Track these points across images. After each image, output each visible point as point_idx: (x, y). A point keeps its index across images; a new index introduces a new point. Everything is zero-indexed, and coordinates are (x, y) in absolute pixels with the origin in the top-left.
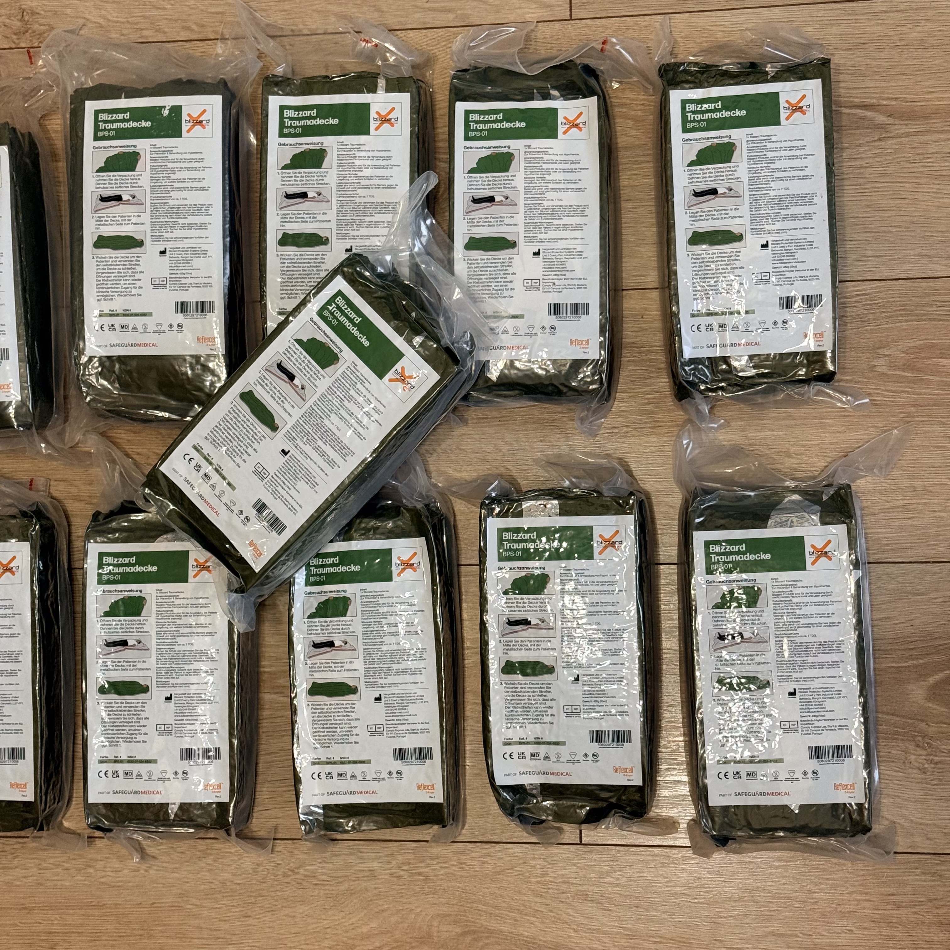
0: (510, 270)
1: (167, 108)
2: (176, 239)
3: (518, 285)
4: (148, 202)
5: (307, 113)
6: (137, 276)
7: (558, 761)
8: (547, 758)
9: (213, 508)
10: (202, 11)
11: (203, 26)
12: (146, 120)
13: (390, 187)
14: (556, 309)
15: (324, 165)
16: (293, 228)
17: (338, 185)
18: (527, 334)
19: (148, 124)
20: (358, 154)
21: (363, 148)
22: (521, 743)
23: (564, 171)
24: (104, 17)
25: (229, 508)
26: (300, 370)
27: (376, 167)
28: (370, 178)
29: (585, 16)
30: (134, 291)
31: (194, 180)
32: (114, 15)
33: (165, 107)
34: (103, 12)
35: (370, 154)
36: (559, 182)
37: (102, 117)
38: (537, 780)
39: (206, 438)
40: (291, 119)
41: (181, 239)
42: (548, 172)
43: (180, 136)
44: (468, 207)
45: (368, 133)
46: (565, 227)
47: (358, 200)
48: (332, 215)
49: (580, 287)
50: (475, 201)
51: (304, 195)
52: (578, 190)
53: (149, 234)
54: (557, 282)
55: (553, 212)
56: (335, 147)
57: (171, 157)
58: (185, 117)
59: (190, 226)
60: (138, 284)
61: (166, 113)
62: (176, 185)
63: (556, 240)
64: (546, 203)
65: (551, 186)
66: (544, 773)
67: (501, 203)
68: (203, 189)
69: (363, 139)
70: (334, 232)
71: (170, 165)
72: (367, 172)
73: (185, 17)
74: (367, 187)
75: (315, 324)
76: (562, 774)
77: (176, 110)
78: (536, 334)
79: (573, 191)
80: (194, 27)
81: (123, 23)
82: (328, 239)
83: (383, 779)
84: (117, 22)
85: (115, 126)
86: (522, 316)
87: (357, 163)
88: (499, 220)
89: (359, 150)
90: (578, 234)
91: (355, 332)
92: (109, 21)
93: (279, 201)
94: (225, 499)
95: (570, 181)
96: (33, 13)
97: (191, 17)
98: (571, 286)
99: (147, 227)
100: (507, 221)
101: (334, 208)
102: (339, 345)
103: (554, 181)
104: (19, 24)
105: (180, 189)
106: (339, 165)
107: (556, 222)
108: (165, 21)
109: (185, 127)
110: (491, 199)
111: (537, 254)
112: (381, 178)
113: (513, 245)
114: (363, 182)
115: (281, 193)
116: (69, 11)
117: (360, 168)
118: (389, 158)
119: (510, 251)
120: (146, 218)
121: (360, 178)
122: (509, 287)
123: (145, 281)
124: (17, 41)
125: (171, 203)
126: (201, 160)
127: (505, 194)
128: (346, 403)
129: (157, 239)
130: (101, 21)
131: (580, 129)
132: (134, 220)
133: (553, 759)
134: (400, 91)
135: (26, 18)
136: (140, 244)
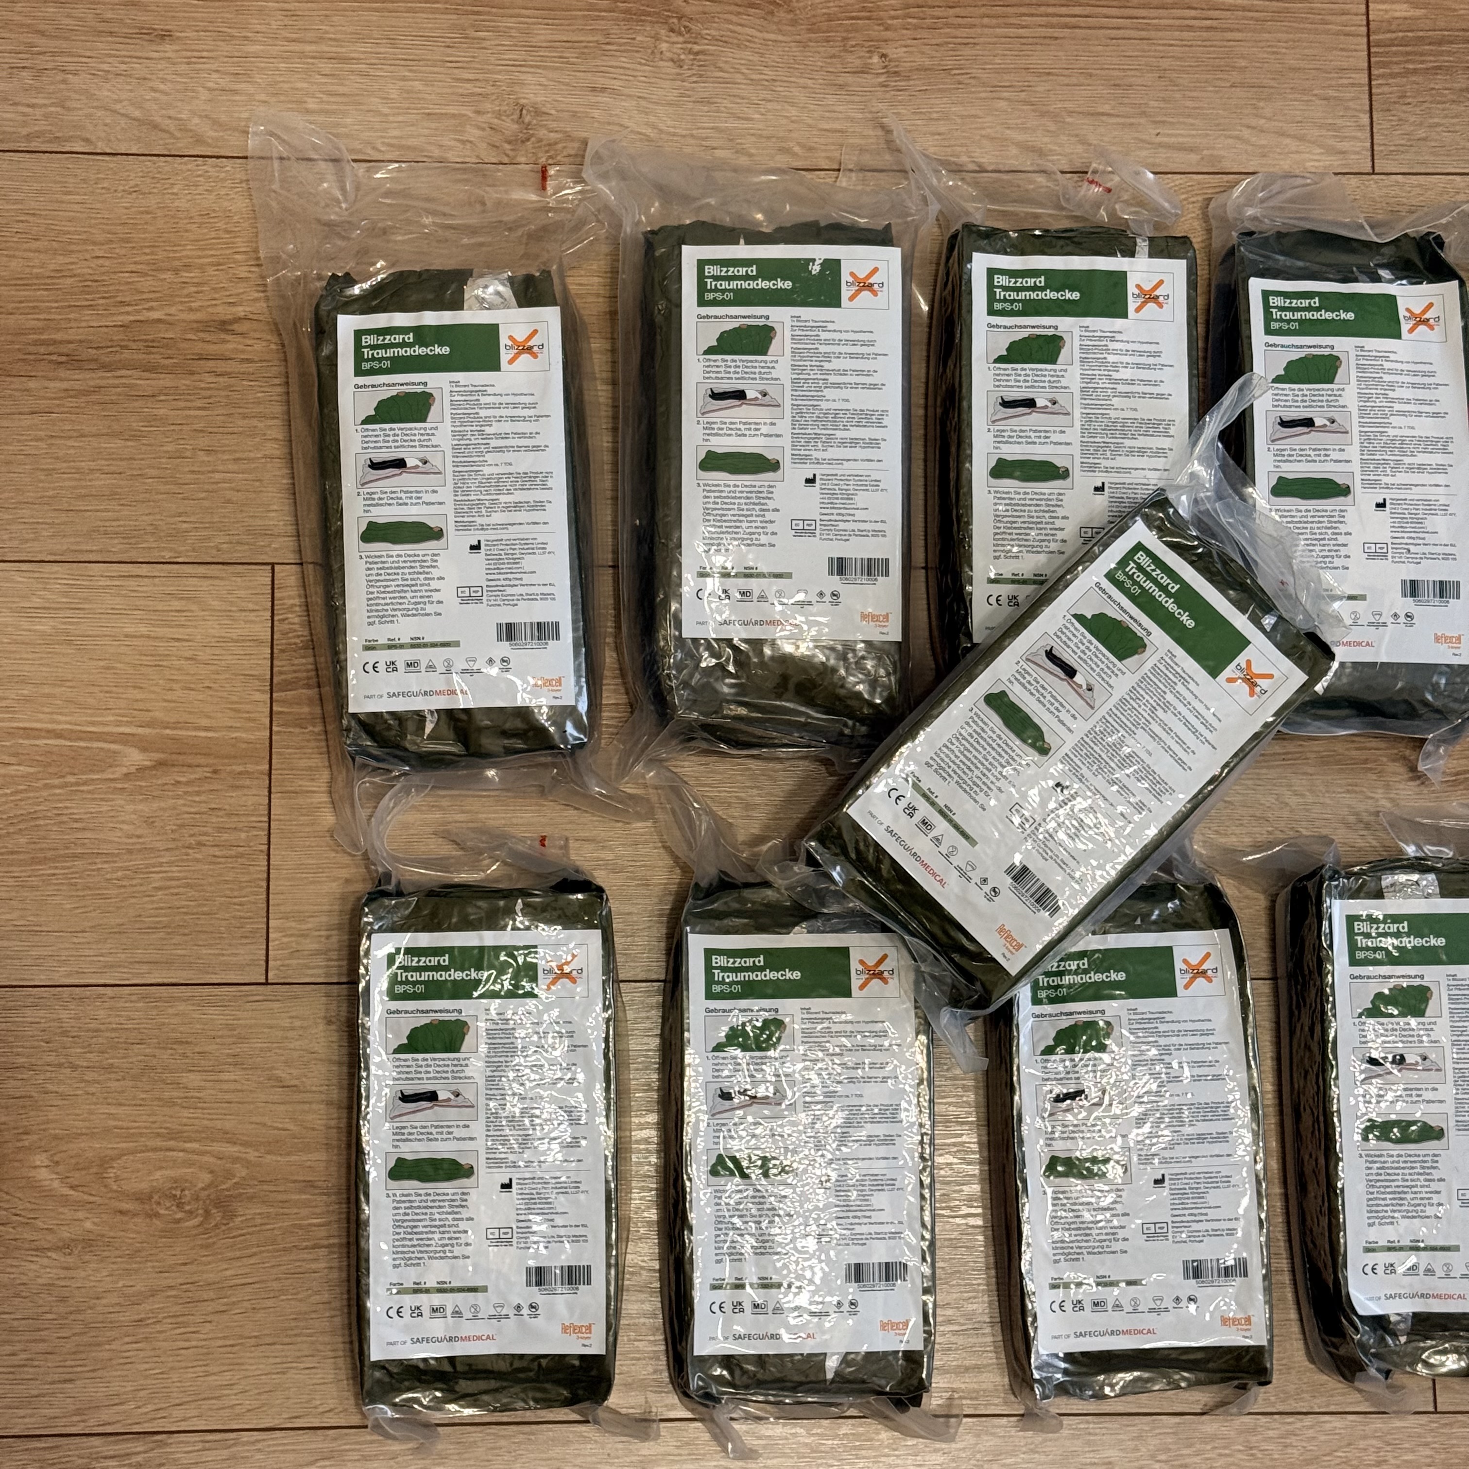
0: (1343, 528)
1: (818, 262)
2: (830, 462)
3: (1355, 549)
4: (788, 403)
5: (1031, 282)
6: (769, 516)
7: (1447, 1276)
8: (1429, 1272)
9: (934, 875)
10: (810, 126)
11: (811, 149)
12: (784, 279)
13: (1161, 396)
14: (1413, 589)
15: (1060, 359)
16: (1014, 452)
17: (1083, 390)
18: (1370, 624)
19: (788, 285)
20: (1112, 346)
21: (1118, 337)
22: (1390, 1249)
23: (1414, 386)
24: (654, 127)
25: (963, 874)
26: (1085, 661)
27: (1138, 366)
28: (1132, 383)
29: (1394, 170)
30: (764, 539)
31: (860, 373)
32: (669, 123)
33: (814, 260)
34: (652, 119)
35: (1130, 347)
36: (1408, 402)
37: (709, 270)
38: (1409, 1307)
39: (927, 764)
40: (1005, 288)
41: (840, 461)
42: (1391, 386)
43: (838, 305)
44: (1274, 433)
45: (1124, 315)
46: (1421, 468)
47: (1113, 414)
48: (1074, 435)
49: (1446, 557)
50: (1285, 424)
51: (1030, 403)
52: (1436, 415)
53: (788, 452)
54: (1413, 549)
55: (1402, 445)
56: (1077, 332)
57: (824, 336)
58: (845, 277)
59: (854, 443)
60: (770, 528)
61: (816, 269)
62: (832, 379)
63: (1408, 486)
64: (1391, 432)
65: (1397, 407)
66: (1422, 1296)
67: (1323, 429)
68: (874, 386)
69: (1118, 323)
70: (1078, 460)
71: (823, 349)
72: (1125, 374)
73: (781, 134)
74: (1127, 395)
75: (1103, 591)
76: (1450, 1297)
77: (832, 266)
78: (1384, 625)
79: (1429, 415)
80: (797, 149)
81: (684, 136)
82: (1067, 470)
83: (1166, 1310)
84: (674, 135)
85: (734, 285)
86: (1363, 598)
87: (1111, 358)
88: (1323, 454)
89: (1113, 339)
90: (1440, 479)
91: (1170, 605)
92: (661, 131)
93: (991, 411)
94: (956, 860)
95: (1423, 402)
96: (538, 113)
97: (794, 135)
98: (1433, 556)
99: (786, 442)
100: (1335, 455)
101: (1078, 424)
102: (1145, 625)
103: (1401, 401)
104: (516, 126)
105: (838, 386)
106: (1083, 360)
107: (1407, 460)
108: (753, 139)
109: (846, 292)
110: (1308, 423)
111: (1381, 505)
112: (1147, 383)
113: (1345, 491)
114: (1121, 388)
115: (995, 398)
116: (596, 113)
117: (1115, 367)
118: (1157, 354)
119: (1341, 500)
120: (784, 426)
121: (1117, 381)
122: (1342, 553)
123: (782, 525)
124: (511, 153)
125: (824, 405)
126: (871, 343)
127: (1329, 415)
128: (1160, 712)
129: (800, 460)
130: (649, 131)
131: (1431, 328)
132: (764, 430)
133: (1440, 1273)
134: (1170, 257)
135: (527, 119)
136: (774, 466)
